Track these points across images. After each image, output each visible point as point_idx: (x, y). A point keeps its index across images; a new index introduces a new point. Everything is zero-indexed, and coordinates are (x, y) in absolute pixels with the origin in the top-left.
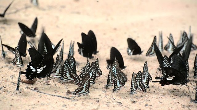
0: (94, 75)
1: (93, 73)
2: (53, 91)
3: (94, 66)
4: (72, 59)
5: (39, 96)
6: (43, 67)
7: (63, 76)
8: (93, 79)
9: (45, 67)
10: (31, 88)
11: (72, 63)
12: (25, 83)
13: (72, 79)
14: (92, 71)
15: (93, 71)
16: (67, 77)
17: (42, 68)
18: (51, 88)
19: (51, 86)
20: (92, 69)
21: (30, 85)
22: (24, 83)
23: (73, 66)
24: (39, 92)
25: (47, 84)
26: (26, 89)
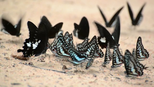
0: (92, 52)
1: (92, 49)
2: (48, 66)
3: (94, 42)
4: (67, 35)
5: (33, 70)
6: (38, 41)
7: (58, 52)
8: (91, 56)
9: (39, 42)
10: (25, 64)
11: (67, 39)
12: (19, 59)
13: (68, 55)
14: (91, 47)
15: (93, 47)
16: (61, 54)
17: (37, 43)
18: (46, 65)
19: (46, 62)
20: (92, 45)
21: (24, 61)
22: (17, 60)
23: (68, 42)
24: (34, 67)
25: (42, 61)
26: (20, 64)
